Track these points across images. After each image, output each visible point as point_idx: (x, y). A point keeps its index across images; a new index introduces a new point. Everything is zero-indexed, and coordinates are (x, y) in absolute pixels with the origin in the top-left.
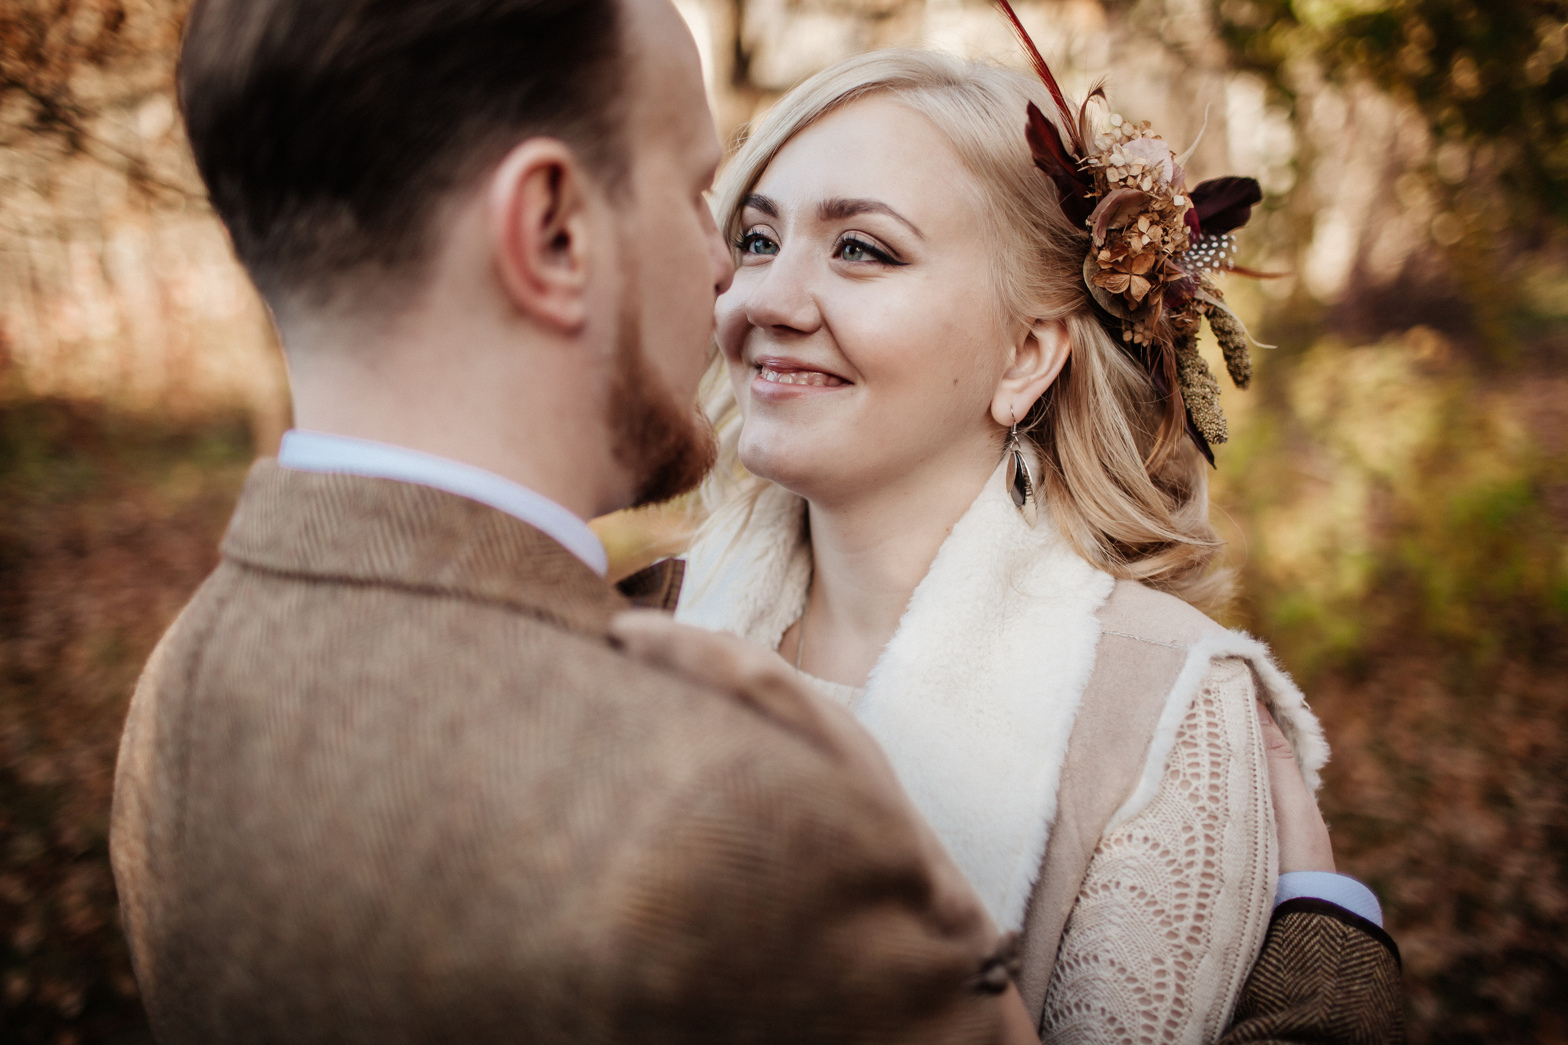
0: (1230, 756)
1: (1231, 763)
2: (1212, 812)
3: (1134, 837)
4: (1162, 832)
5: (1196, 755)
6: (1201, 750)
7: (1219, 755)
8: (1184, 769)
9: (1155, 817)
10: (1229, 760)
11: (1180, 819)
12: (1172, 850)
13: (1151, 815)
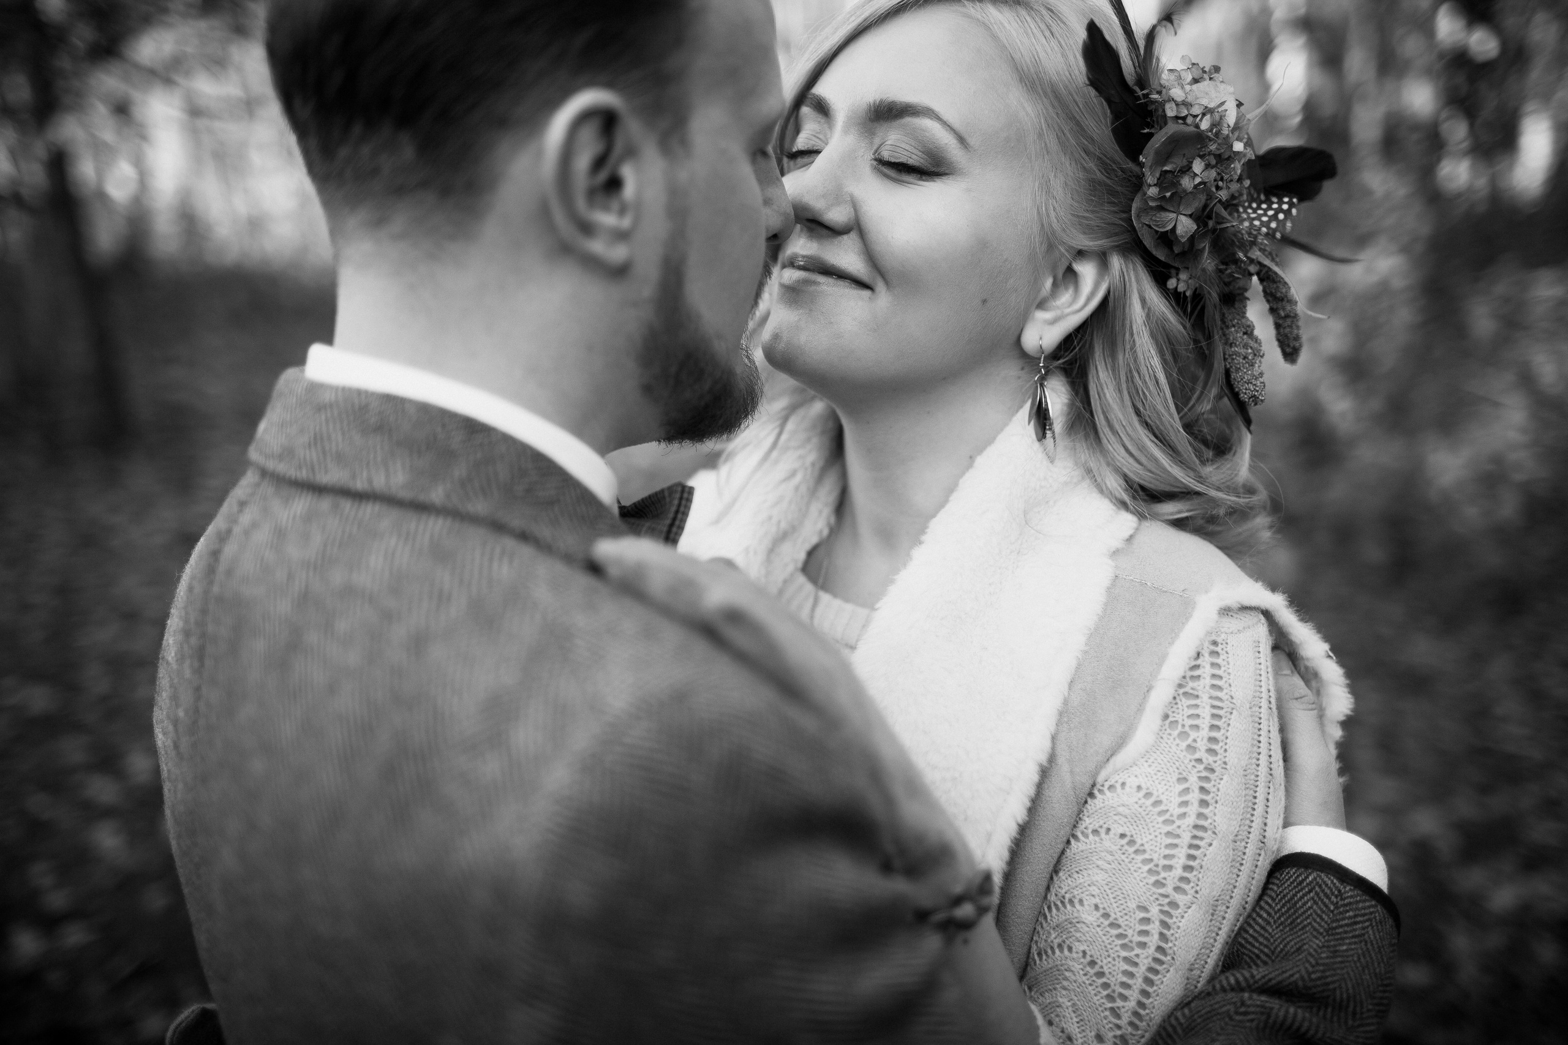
0: (1233, 709)
1: (1233, 716)
2: (1209, 764)
3: (1128, 785)
4: (1157, 782)
5: (1197, 706)
6: (1202, 702)
7: (1221, 708)
8: (1183, 720)
9: (1150, 766)
10: (1231, 713)
11: (1176, 770)
12: (1165, 801)
13: (1146, 765)
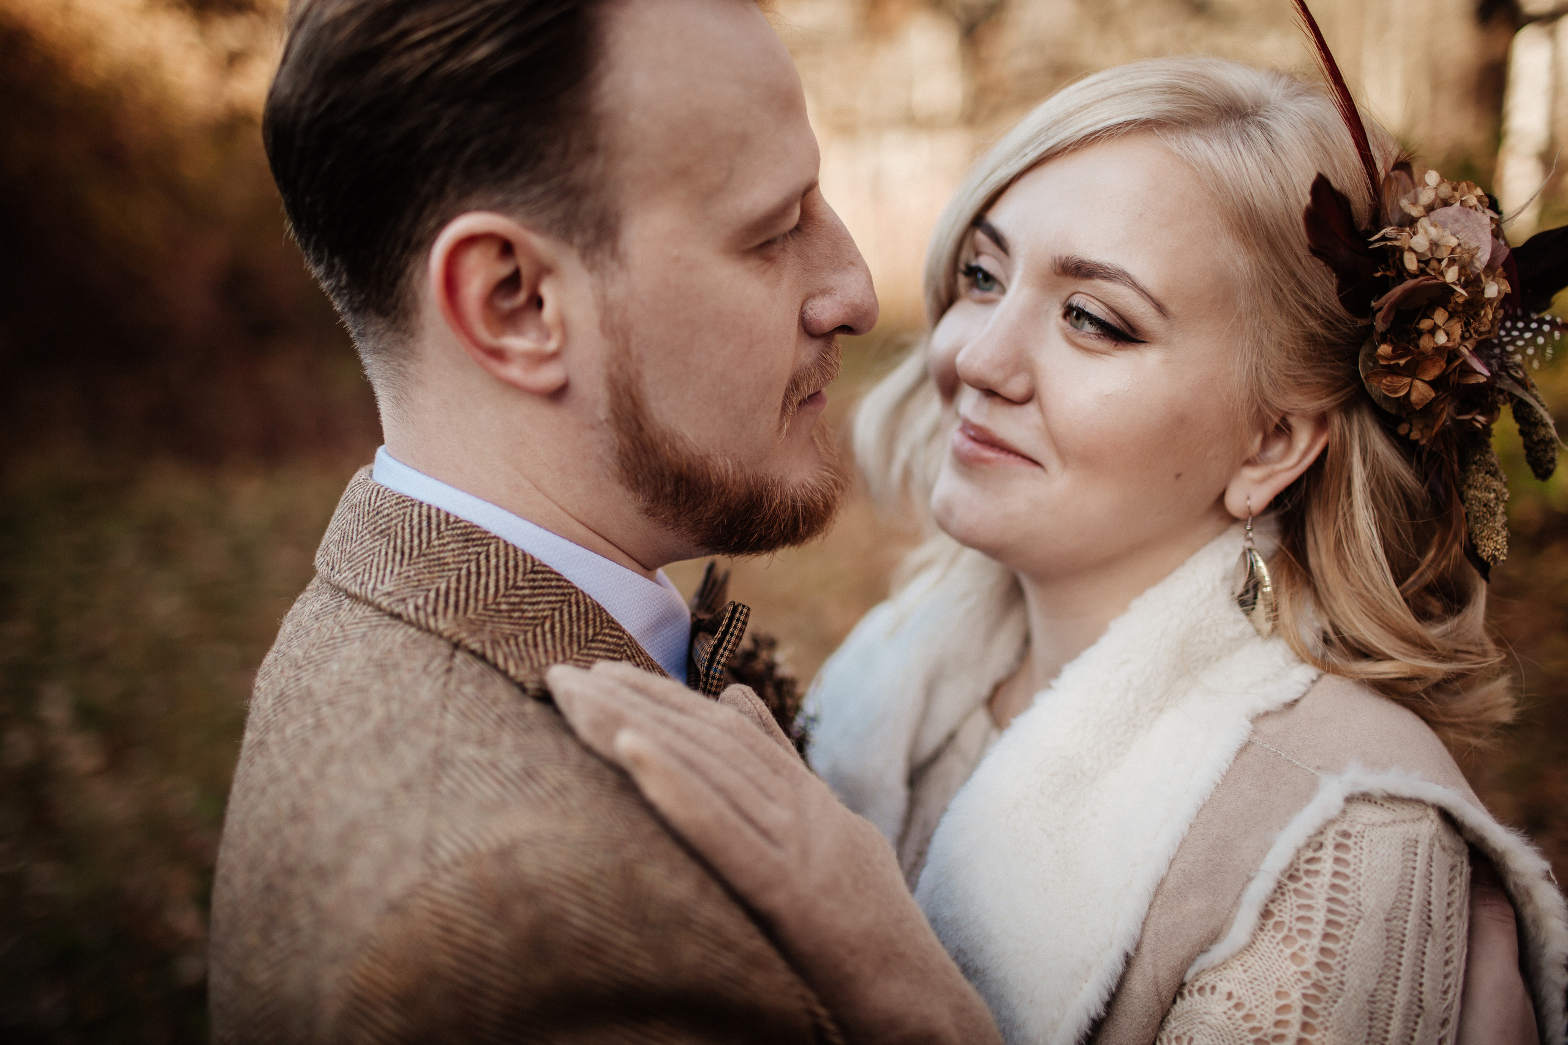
0: (1360, 918)
1: (1358, 927)
2: (1319, 981)
3: (1218, 990)
4: (1251, 992)
5: (1309, 907)
6: (1317, 903)
7: (1343, 915)
8: (1291, 922)
9: (1245, 971)
10: (1357, 923)
11: (1275, 981)
12: (1258, 1016)
13: (1240, 969)
